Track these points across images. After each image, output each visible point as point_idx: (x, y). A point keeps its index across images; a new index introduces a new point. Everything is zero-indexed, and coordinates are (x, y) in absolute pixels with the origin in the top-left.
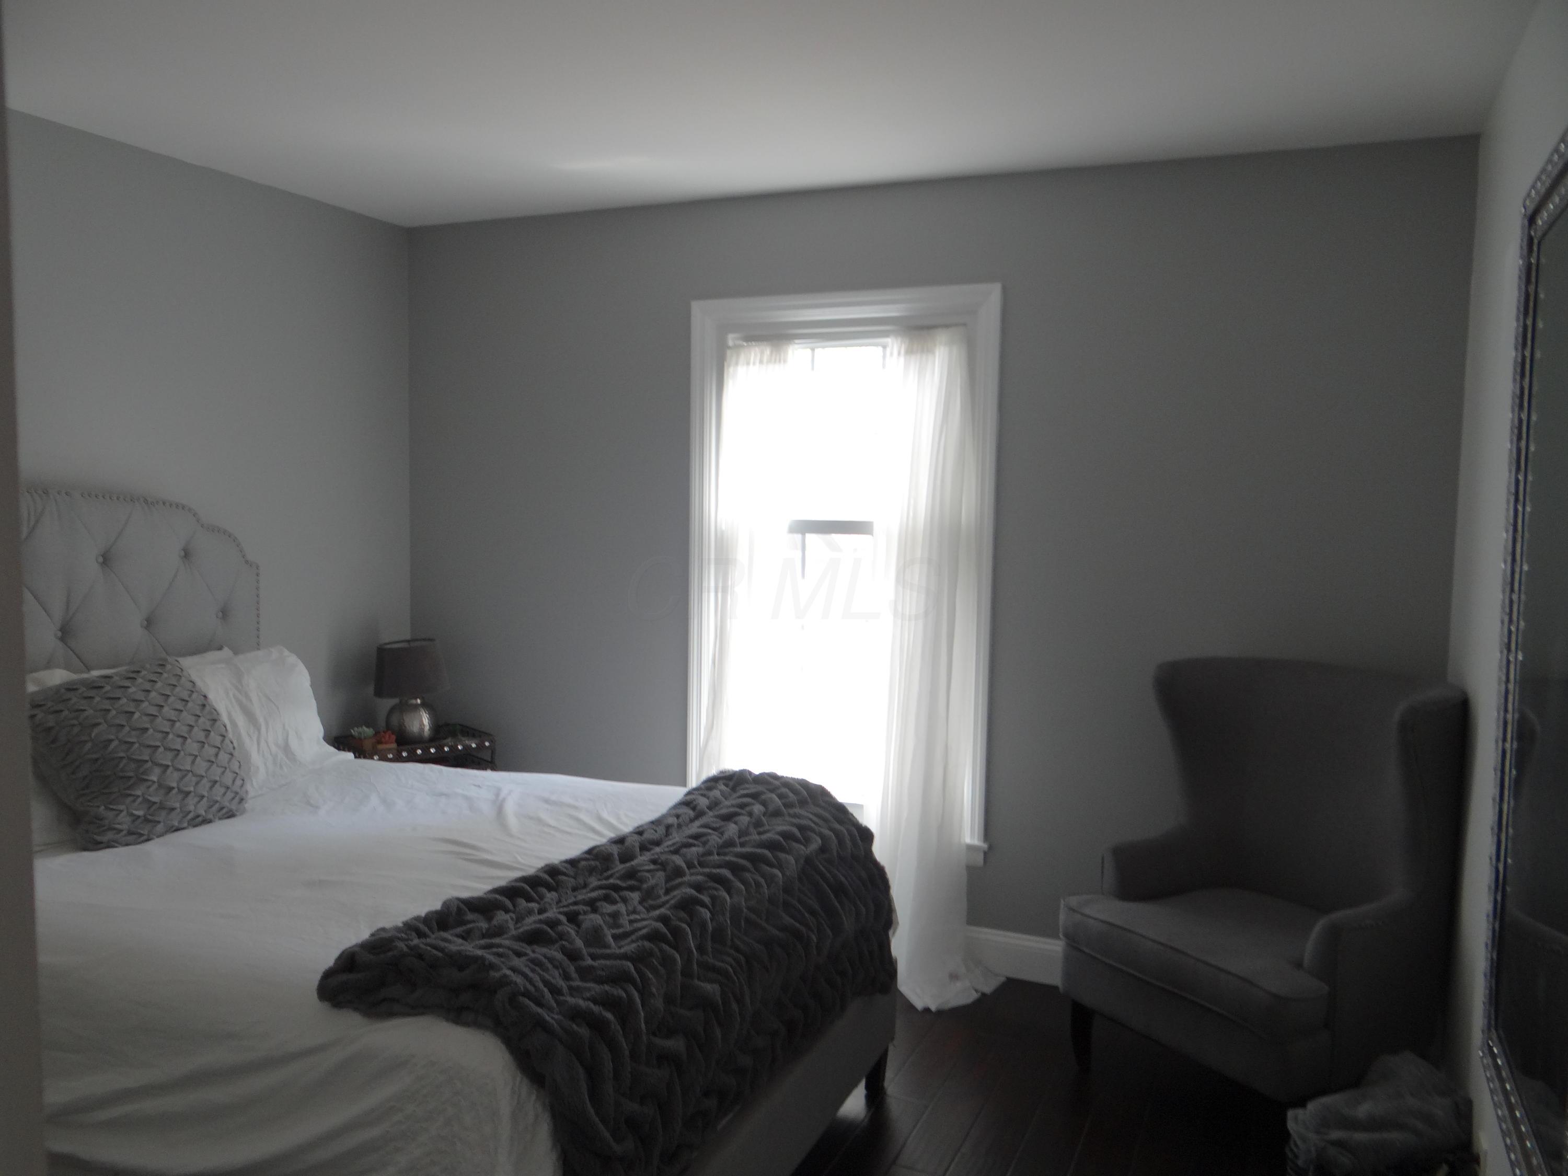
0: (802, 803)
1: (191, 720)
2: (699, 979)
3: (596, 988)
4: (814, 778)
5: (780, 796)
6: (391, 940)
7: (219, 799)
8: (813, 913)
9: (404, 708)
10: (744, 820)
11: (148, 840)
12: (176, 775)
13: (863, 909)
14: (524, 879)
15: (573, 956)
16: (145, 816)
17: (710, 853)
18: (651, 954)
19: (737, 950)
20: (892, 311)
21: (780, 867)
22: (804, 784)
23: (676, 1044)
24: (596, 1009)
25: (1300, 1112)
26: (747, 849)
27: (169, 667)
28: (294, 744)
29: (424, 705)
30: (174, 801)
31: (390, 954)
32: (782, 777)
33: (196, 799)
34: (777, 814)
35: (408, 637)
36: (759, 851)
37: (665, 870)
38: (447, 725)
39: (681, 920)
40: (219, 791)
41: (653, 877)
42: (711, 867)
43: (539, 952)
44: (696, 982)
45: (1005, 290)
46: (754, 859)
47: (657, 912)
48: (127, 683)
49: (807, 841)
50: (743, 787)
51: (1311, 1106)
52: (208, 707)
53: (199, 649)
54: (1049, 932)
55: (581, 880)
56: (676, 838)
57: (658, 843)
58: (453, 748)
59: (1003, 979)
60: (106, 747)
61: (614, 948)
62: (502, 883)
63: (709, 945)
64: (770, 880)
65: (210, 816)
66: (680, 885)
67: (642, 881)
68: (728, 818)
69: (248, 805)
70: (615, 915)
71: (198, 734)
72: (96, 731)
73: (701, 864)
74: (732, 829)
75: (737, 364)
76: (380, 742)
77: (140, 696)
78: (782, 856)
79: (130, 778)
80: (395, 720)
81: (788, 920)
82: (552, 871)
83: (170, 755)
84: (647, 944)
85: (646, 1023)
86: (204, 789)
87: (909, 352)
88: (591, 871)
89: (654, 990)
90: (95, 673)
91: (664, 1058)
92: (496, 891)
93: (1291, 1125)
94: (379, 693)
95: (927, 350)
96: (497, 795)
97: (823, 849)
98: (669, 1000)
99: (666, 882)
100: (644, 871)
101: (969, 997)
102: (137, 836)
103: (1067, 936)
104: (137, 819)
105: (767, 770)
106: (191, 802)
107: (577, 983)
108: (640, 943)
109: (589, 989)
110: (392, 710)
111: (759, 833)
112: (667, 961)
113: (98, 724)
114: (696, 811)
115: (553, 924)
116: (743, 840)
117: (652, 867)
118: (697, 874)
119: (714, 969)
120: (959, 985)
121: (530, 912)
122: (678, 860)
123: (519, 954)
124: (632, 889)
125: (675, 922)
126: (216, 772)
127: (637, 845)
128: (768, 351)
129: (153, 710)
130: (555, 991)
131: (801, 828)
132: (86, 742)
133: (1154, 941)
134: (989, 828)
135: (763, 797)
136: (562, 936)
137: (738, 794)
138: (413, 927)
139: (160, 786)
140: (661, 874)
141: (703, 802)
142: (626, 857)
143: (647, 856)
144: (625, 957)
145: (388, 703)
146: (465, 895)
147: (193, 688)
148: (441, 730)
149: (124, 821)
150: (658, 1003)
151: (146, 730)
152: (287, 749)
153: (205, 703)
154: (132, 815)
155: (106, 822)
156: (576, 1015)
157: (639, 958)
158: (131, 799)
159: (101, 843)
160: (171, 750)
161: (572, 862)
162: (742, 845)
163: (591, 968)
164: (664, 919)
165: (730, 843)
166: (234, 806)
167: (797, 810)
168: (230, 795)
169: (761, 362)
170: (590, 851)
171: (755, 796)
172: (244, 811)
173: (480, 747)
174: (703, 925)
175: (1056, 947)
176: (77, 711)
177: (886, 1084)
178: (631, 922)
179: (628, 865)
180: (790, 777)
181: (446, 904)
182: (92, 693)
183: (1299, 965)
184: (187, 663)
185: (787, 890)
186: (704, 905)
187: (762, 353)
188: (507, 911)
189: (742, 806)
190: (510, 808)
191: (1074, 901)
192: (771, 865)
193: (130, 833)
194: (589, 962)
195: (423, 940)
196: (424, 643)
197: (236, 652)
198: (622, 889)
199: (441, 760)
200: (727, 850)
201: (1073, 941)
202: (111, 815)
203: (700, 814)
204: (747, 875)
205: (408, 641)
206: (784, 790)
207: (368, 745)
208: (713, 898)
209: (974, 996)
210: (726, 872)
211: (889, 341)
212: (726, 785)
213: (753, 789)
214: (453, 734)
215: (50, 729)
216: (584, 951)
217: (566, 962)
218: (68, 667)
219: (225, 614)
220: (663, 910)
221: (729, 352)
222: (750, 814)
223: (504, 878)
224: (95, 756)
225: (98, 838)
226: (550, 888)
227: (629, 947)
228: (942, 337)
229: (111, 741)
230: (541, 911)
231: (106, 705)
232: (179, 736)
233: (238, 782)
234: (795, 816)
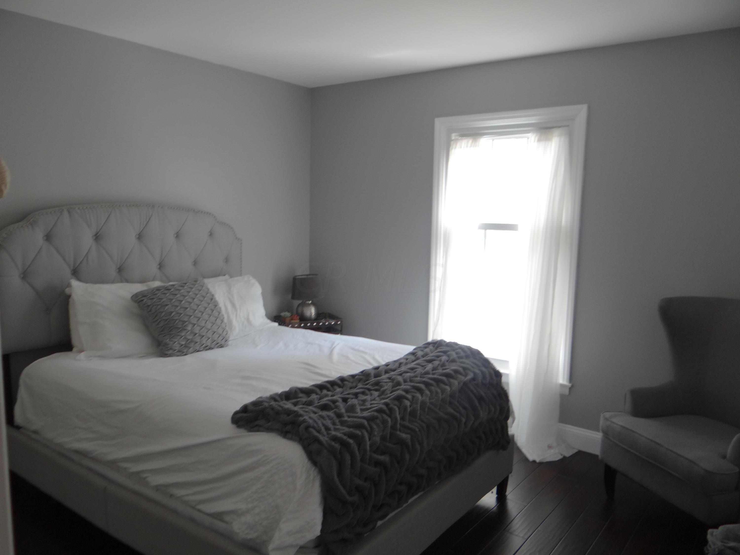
0: (467, 357)
1: (206, 305)
2: (400, 431)
3: (346, 429)
4: (475, 346)
5: (457, 353)
6: (262, 402)
7: (216, 339)
8: (465, 408)
9: (303, 304)
10: (436, 363)
11: (186, 355)
12: (198, 328)
13: (493, 409)
14: (328, 382)
15: (339, 416)
16: (185, 344)
17: (416, 376)
18: (377, 418)
19: (422, 421)
20: (532, 120)
21: (450, 386)
22: (470, 348)
23: (384, 458)
24: (345, 438)
25: (715, 530)
26: (435, 376)
27: (198, 282)
28: (251, 317)
29: (313, 304)
30: (197, 339)
31: (261, 407)
32: (459, 345)
33: (206, 339)
34: (453, 361)
35: (308, 273)
36: (440, 377)
37: (393, 382)
38: (323, 313)
39: (395, 405)
40: (216, 336)
41: (387, 385)
42: (415, 383)
43: (324, 413)
44: (398, 433)
45: (589, 108)
46: (438, 381)
47: (383, 401)
48: (180, 288)
49: (466, 375)
50: (441, 347)
51: (721, 528)
52: (213, 300)
53: (216, 275)
54: (595, 428)
55: (354, 384)
56: (403, 368)
57: (394, 370)
58: (324, 324)
59: (575, 451)
60: (171, 314)
61: (359, 414)
62: (319, 382)
63: (407, 417)
64: (443, 391)
65: (212, 346)
66: (398, 390)
67: (382, 387)
68: (430, 361)
69: (230, 343)
70: (364, 401)
71: (208, 311)
72: (167, 308)
73: (411, 381)
74: (430, 367)
75: (455, 148)
76: (292, 319)
77: (186, 294)
78: (452, 380)
79: (180, 328)
80: (300, 310)
81: (450, 410)
82: (342, 379)
83: (196, 319)
84: (376, 414)
85: (370, 447)
86: (210, 334)
87: (539, 140)
88: (360, 380)
89: (376, 433)
90: (171, 283)
91: (377, 463)
92: (314, 386)
93: (709, 537)
94: (293, 297)
95: (548, 139)
96: (332, 345)
97: (474, 379)
98: (383, 438)
99: (392, 388)
100: (383, 382)
101: (558, 458)
102: (182, 352)
103: (603, 432)
104: (181, 346)
105: (453, 341)
106: (204, 340)
107: (339, 427)
108: (372, 413)
109: (343, 430)
110: (299, 306)
111: (443, 370)
112: (384, 422)
113: (167, 305)
114: (416, 357)
115: (334, 402)
116: (434, 372)
117: (388, 380)
118: (407, 385)
119: (408, 428)
120: (552, 451)
121: (327, 396)
122: (400, 379)
123: (315, 413)
124: (376, 390)
125: (391, 405)
126: (215, 328)
127: (384, 370)
128: (470, 141)
129: (190, 300)
130: (327, 429)
131: (465, 369)
132: (163, 312)
133: (646, 438)
134: (572, 376)
135: (449, 353)
136: (337, 407)
137: (438, 350)
138: (274, 398)
139: (192, 332)
140: (390, 384)
141: (420, 353)
142: (376, 376)
143: (387, 375)
144: (364, 418)
145: (298, 302)
146: (301, 385)
147: (208, 291)
148: (320, 316)
149: (177, 346)
150: (377, 439)
151: (187, 308)
152: (248, 319)
153: (212, 298)
154: (180, 344)
155: (169, 346)
156: (335, 439)
157: (370, 419)
158: (179, 337)
159: (167, 355)
160: (197, 317)
161: (353, 376)
162: (433, 374)
163: (346, 421)
164: (387, 404)
165: (427, 373)
166: (223, 342)
167: (464, 360)
168: (221, 338)
169: (467, 146)
170: (362, 372)
171: (445, 352)
172: (227, 345)
173: (336, 324)
174: (405, 408)
175: (598, 436)
176: (160, 299)
177: (507, 493)
178: (371, 404)
179: (377, 379)
180: (463, 344)
181: (291, 390)
182: (166, 292)
183: (724, 457)
184: (206, 281)
185: (452, 396)
186: (407, 399)
187: (468, 142)
188: (317, 394)
189: (438, 357)
190: (336, 351)
191: (608, 415)
192: (446, 384)
193: (179, 351)
194: (346, 418)
195: (277, 403)
196: (314, 276)
197: (231, 277)
198: (372, 390)
199: (317, 329)
200: (425, 376)
201: (606, 433)
202: (172, 343)
203: (418, 359)
204: (433, 388)
205: (307, 275)
206: (459, 350)
207: (288, 320)
208: (413, 397)
209: (560, 457)
210: (422, 386)
211: (530, 135)
212: (434, 347)
213: (444, 349)
214: (325, 318)
215: (149, 306)
216: (345, 414)
217: (335, 418)
218: (161, 281)
219: (227, 260)
220: (387, 400)
221: (452, 142)
222: (440, 361)
223: (320, 380)
224: (166, 318)
225: (166, 352)
226: (340, 386)
227: (366, 414)
228: (556, 132)
229: (172, 312)
230: (332, 396)
231: (171, 297)
232: (201, 312)
233: (225, 333)
234: (462, 363)
